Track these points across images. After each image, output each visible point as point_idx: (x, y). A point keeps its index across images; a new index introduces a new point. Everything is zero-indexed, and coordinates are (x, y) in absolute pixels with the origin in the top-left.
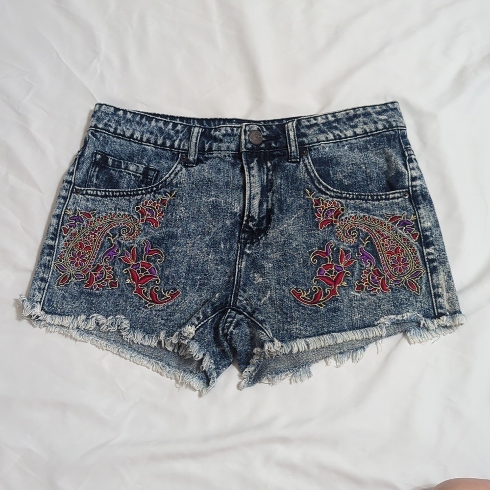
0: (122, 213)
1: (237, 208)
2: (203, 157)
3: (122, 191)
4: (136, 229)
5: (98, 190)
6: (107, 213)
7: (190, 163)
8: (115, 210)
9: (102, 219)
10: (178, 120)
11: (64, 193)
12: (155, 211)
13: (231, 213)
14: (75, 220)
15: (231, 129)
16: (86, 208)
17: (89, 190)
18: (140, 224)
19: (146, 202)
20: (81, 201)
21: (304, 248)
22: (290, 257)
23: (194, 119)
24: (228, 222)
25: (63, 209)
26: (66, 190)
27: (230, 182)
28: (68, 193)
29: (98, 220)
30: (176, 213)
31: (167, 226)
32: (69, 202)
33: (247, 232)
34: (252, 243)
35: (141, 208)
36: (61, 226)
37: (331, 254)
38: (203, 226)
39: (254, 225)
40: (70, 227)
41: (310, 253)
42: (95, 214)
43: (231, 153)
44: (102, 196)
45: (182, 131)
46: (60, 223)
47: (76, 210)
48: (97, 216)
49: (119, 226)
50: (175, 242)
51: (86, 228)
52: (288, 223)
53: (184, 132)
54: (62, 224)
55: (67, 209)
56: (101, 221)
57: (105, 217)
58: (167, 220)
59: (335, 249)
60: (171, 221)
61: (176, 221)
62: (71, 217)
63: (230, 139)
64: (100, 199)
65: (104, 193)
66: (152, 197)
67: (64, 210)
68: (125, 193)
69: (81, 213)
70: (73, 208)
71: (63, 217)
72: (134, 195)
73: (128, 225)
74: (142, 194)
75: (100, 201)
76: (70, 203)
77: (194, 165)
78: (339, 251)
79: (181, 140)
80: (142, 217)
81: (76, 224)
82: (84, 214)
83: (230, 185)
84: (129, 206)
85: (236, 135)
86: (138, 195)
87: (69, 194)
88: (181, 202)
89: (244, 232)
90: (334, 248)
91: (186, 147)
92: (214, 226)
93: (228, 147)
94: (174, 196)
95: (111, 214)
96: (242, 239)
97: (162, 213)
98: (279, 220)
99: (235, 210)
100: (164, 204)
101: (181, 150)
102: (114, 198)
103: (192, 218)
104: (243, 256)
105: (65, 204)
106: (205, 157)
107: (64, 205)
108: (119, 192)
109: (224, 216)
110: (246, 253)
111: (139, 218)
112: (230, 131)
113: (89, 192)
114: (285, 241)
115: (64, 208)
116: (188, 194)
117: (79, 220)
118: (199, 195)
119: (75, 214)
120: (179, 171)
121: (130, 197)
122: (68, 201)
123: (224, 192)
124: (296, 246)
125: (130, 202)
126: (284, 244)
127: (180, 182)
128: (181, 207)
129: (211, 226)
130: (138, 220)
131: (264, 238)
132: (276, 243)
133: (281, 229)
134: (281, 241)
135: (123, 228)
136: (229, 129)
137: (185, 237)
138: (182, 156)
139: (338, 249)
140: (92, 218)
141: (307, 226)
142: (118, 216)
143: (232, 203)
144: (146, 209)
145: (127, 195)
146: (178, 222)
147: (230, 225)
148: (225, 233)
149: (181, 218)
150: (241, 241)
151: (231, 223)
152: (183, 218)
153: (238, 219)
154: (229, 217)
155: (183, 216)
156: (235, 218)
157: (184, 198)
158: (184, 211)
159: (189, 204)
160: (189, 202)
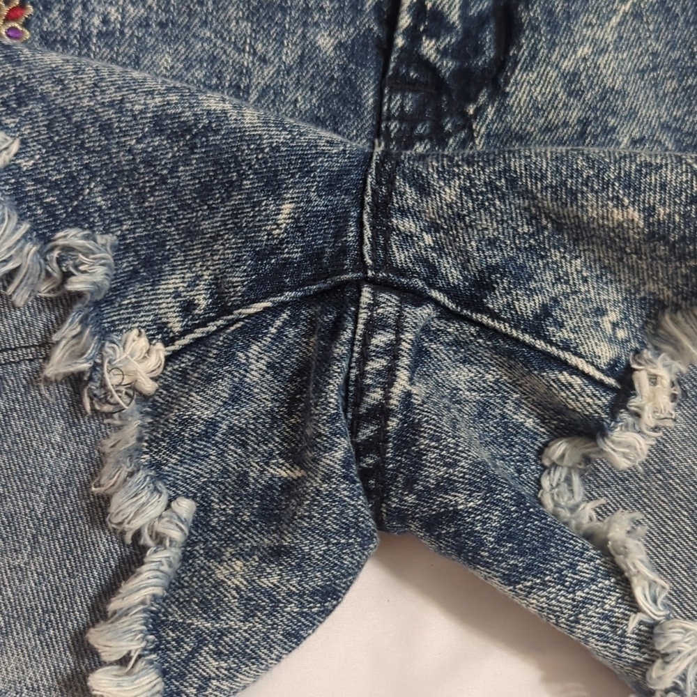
24: (325, 42)
33: (411, 86)
34: (439, 137)
38: (213, 59)
39: (444, 53)
52: (594, 42)
89: (401, 84)
92: (264, 60)
96: (390, 118)
98: (554, 27)
114: (584, 123)
124: (634, 142)
126: (582, 135)
129: (247, 60)
131: (491, 111)
132: (547, 129)
133: (566, 65)
134: (566, 124)
141: (675, 55)
146: (99, 47)
147: (336, 53)
148: (312, 89)
149: (111, 29)
150: (387, 128)
151: (340, 45)
152: (118, 26)
153: (372, 29)
154: (330, 20)
155: (120, 19)
156: (358, 23)
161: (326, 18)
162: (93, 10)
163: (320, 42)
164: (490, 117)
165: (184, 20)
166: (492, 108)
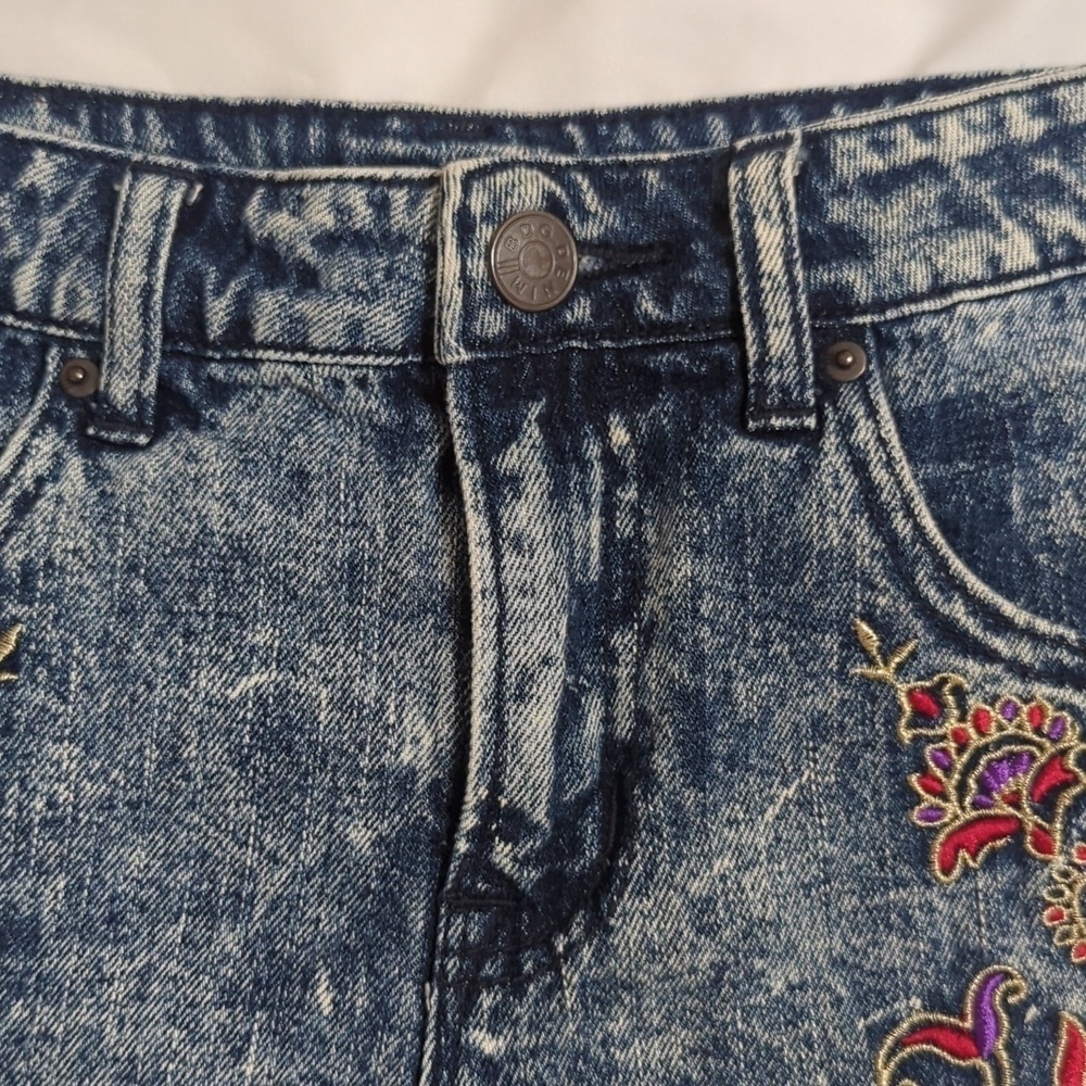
1: (416, 741)
2: (196, 381)
7: (116, 419)
10: (41, 107)
13: (380, 773)
15: (370, 203)
21: (840, 1000)
22: (750, 1066)
23: (141, 102)
24: (359, 837)
27: (373, 562)
30: (23, 782)
33: (477, 902)
34: (514, 983)
37: (1009, 1047)
38: (204, 856)
39: (524, 862)
41: (876, 1034)
43: (377, 367)
45: (60, 199)
50: (29, 973)
52: (739, 851)
53: (73, 203)
59: (1032, 1013)
61: (24, 831)
63: (369, 274)
77: (142, 439)
78: (1056, 1027)
79: (53, 262)
83: (371, 583)
85: (403, 240)
88: (55, 705)
89: (465, 902)
90: (1025, 1005)
91: (87, 312)
92: (274, 858)
93: (355, 328)
94: (11, 663)
96: (447, 952)
98: (681, 825)
99: (406, 756)
101: (60, 324)
103: (128, 803)
104: (453, 1075)
106: (211, 379)
109: (335, 791)
110: (471, 1053)
112: (363, 215)
114: (719, 967)
116: (102, 644)
118: (171, 654)
120: (40, 481)
123: (337, 630)
124: (791, 988)
126: (717, 982)
127: (50, 563)
128: (60, 740)
129: (250, 857)
131: (586, 953)
132: (667, 977)
133: (695, 887)
134: (693, 970)
136: (357, 198)
137: (86, 931)
138: (64, 359)
139: (1052, 1018)
141: (858, 859)
143: (383, 709)
146: (43, 838)
147: (374, 850)
148: (340, 903)
149: (59, 813)
150: (443, 966)
151: (380, 842)
152: (70, 809)
153: (426, 818)
154: (367, 803)
155: (72, 799)
156: (406, 807)
157: (73, 675)
158: (73, 766)
159: (108, 717)
160: (107, 704)
161: (362, 801)
162: (34, 788)
163: (352, 836)
164: (586, 960)
165: (163, 799)
166: (590, 945)
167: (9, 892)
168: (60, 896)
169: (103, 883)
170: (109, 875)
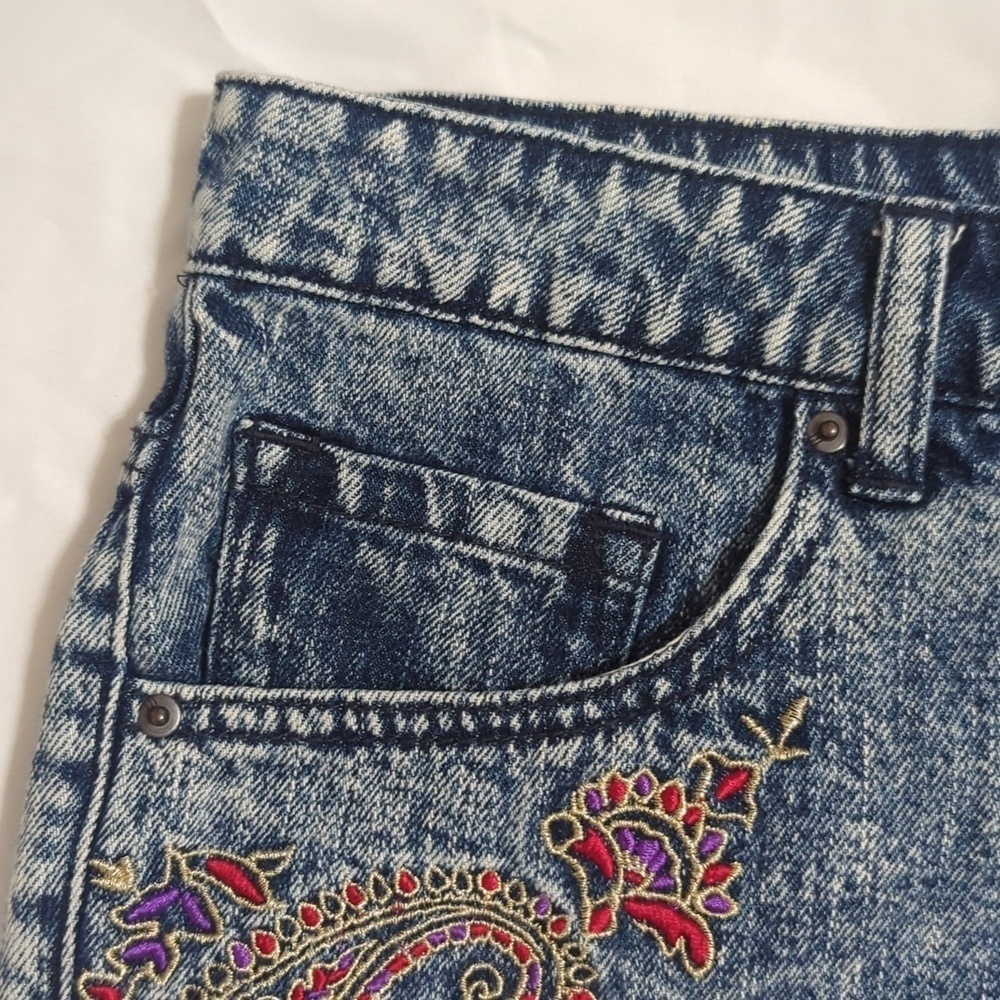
0: (463, 862)
2: (964, 432)
3: (447, 707)
4: (561, 973)
5: (291, 702)
6: (362, 867)
7: (883, 476)
8: (415, 843)
9: (334, 906)
11: (69, 742)
12: (681, 848)
14: (160, 915)
16: (225, 827)
17: (230, 702)
18: (588, 943)
19: (615, 789)
20: (183, 784)
23: (873, 140)
25: (73, 852)
26: (83, 715)
28: (99, 738)
29: (309, 917)
30: (819, 862)
31: (765, 956)
32: (106, 798)
35: (584, 822)
36: (77, 974)
40: (134, 962)
42: (287, 875)
44: (315, 741)
45: (811, 248)
46: (68, 961)
47: (157, 855)
48: (297, 892)
49: (446, 953)
51: (238, 976)
53: (828, 250)
54: (82, 963)
55: (103, 856)
56: (328, 923)
57: (355, 897)
58: (762, 912)
60: (792, 921)
61: (822, 914)
62: (136, 906)
64: (309, 755)
65: (327, 722)
66: (652, 751)
67: (81, 867)
68: (467, 721)
69: (193, 863)
70: (138, 843)
71: (82, 915)
72: (529, 738)
73: (505, 942)
74: (584, 727)
75: (307, 769)
76: (117, 809)
77: (915, 497)
79: (808, 314)
80: (593, 894)
81: (171, 939)
82: (216, 866)
84: (504, 811)
86: (555, 732)
87: (106, 745)
88: (849, 782)
91: (847, 364)
94: (799, 738)
95: (386, 871)
97: (727, 860)
100: (736, 802)
101: (810, 378)
102: (396, 755)
103: (925, 882)
105: (83, 813)
106: (982, 431)
107: (79, 827)
108: (430, 710)
111: (578, 901)
113: (231, 715)
115: (84, 851)
116: (893, 716)
117: (187, 911)
118: (965, 724)
119: (157, 875)
120: (811, 545)
121: (502, 745)
122: (99, 794)
125: (507, 785)
127: (830, 631)
128: (858, 819)
130: (572, 917)
135: (473, 960)
138: (812, 413)
140: (271, 903)
142: (437, 880)
144: (618, 832)
145: (485, 736)
146: (840, 921)
149: (856, 895)
152: (868, 889)
155: (870, 879)
157: (866, 749)
158: (872, 845)
159: (906, 792)
160: (903, 779)
162: (832, 870)
165: (959, 876)
167: (805, 978)
168: (857, 979)
169: (897, 963)
170: (903, 956)
